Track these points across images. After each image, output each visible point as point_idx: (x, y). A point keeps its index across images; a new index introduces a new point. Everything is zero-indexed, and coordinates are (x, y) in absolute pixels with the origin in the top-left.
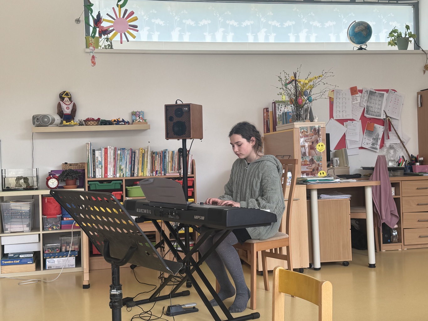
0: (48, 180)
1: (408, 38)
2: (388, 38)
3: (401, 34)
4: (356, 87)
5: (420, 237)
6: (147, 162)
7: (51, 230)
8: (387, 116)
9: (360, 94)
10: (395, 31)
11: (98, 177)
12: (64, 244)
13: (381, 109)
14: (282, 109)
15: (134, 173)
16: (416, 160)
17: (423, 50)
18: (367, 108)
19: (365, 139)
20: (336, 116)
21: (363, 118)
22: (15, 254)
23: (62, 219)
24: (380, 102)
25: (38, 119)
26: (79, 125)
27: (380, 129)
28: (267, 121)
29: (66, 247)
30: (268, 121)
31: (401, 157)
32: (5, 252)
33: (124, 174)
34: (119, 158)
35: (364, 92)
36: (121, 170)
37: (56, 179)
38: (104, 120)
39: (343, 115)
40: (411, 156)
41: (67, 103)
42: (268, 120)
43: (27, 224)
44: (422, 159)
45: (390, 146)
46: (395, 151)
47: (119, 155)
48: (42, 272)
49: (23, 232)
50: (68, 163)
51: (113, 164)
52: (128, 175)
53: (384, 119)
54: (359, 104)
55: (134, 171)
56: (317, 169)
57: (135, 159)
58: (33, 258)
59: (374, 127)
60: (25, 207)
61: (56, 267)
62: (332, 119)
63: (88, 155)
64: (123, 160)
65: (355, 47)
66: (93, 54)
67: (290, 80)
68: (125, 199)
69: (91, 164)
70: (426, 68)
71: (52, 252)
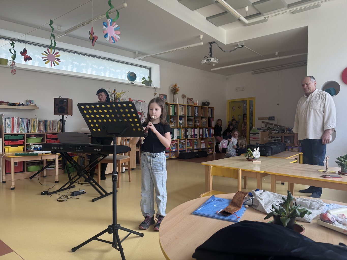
3: (146, 79)
4: (131, 98)
6: (36, 126)
8: (142, 111)
11: (8, 133)
13: (140, 108)
15: (29, 131)
17: (154, 87)
24: (140, 105)
33: (23, 132)
34: (21, 123)
35: (134, 100)
36: (22, 129)
38: (11, 103)
47: (21, 121)
51: (17, 126)
52: (25, 132)
57: (29, 123)
63: (2, 121)
64: (23, 124)
65: (130, 82)
66: (14, 69)
67: (113, 92)
68: (26, 144)
69: (4, 126)
70: (155, 94)
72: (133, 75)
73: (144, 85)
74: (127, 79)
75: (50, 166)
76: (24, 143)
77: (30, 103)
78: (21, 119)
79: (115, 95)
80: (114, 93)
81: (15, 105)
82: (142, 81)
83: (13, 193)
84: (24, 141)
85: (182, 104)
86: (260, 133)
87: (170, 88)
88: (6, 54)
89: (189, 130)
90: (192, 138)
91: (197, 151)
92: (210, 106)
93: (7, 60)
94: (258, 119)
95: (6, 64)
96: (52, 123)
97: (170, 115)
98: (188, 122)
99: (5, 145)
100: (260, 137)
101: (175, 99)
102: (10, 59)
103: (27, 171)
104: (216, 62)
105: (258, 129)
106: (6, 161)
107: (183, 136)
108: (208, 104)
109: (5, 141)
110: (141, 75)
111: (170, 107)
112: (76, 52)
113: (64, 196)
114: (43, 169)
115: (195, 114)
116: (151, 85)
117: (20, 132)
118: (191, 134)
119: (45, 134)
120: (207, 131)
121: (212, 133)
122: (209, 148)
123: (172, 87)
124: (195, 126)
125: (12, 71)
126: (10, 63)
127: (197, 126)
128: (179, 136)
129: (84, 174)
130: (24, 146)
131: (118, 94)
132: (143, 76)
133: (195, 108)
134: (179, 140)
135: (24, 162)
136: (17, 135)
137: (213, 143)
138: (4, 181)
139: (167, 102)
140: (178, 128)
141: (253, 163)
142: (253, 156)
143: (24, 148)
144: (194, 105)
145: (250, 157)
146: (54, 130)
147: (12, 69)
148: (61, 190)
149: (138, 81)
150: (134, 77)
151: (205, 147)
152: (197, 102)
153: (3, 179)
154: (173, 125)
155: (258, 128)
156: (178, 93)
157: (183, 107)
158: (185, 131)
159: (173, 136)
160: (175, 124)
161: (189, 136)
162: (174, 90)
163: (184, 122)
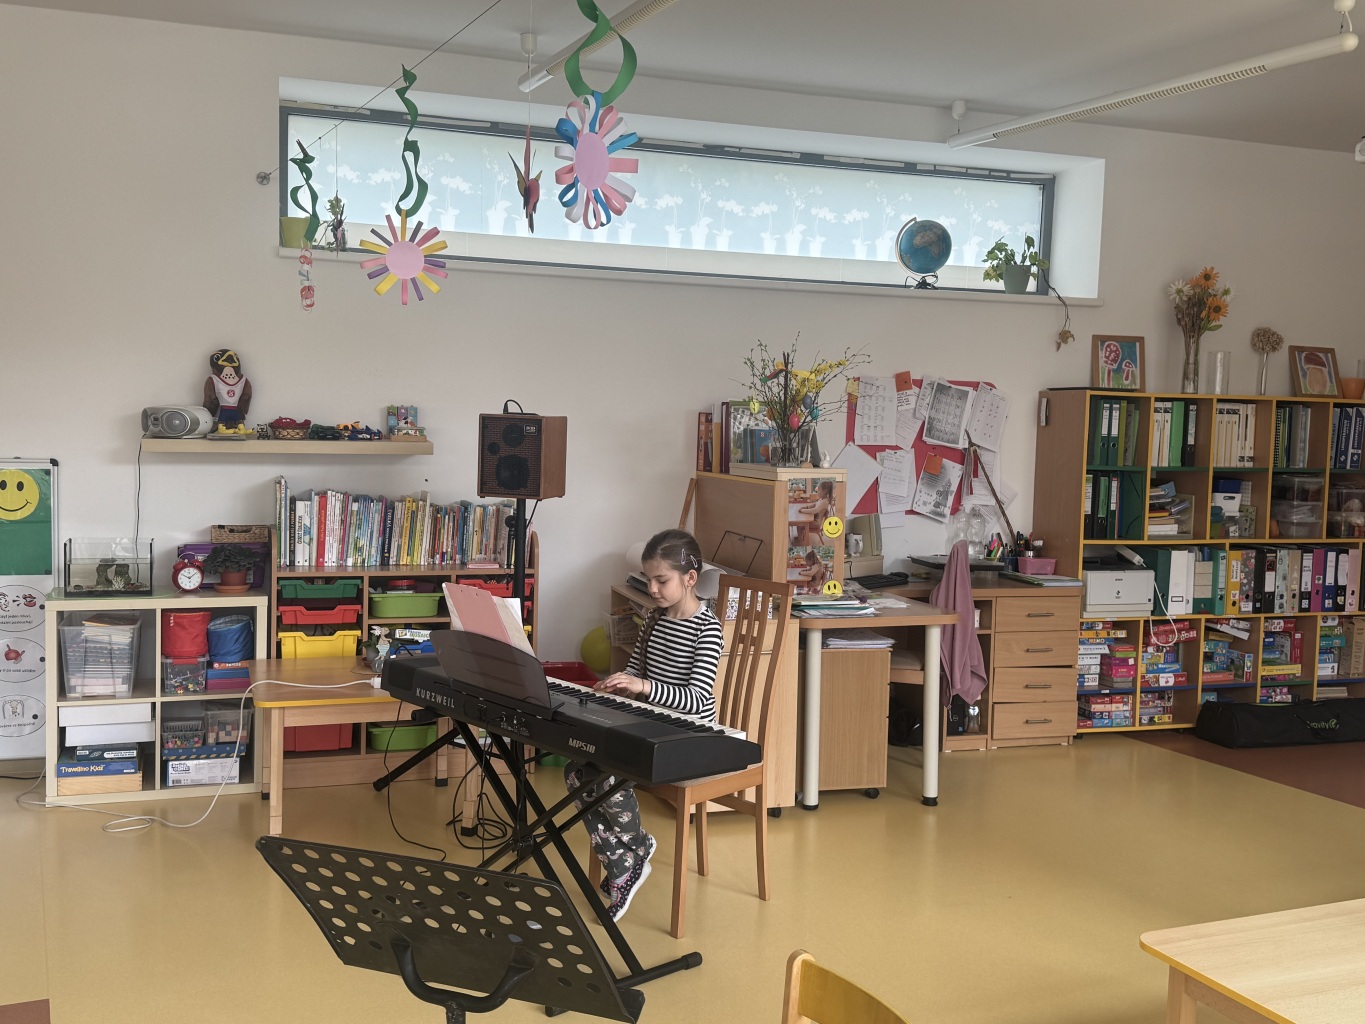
0: (177, 571)
1: (1029, 267)
2: (985, 261)
3: (1013, 255)
4: (908, 374)
5: (1027, 722)
6: (422, 532)
7: (184, 694)
8: (971, 444)
9: (915, 389)
10: (1000, 247)
11: (301, 564)
12: (212, 725)
13: (959, 426)
14: (743, 420)
15: (388, 557)
16: (1028, 546)
17: (1059, 297)
18: (928, 423)
19: (921, 492)
20: (862, 437)
21: (919, 445)
22: (92, 749)
23: (210, 665)
24: (958, 411)
25: (156, 419)
26: (258, 438)
27: (954, 471)
28: (706, 444)
29: (218, 734)
30: (709, 444)
31: (995, 538)
32: (67, 745)
33: (364, 560)
34: (354, 520)
35: (924, 384)
36: (358, 550)
37: (198, 568)
38: (321, 426)
39: (875, 436)
40: (1016, 533)
41: (231, 381)
42: (709, 441)
43: (123, 678)
44: (1039, 543)
45: (973, 509)
46: (984, 522)
47: (355, 513)
48: (157, 795)
49: (113, 697)
50: (227, 527)
51: (338, 533)
52: (372, 560)
53: (965, 449)
54: (912, 411)
55: (389, 552)
56: (823, 577)
57: (392, 524)
58: (136, 759)
59: (942, 467)
60: (121, 637)
61: (192, 781)
62: (850, 443)
63: (280, 509)
64: (364, 526)
65: (914, 278)
67: (774, 369)
68: (366, 621)
69: (285, 535)
70: (1064, 337)
71: (184, 746)
72: (932, 234)
73: (1000, 285)
74: (896, 259)
77: (402, 424)
78: (356, 500)
79: (786, 380)
80: (781, 371)
81: (334, 434)
82: (988, 265)
84: (359, 607)
85: (1245, 390)
87: (1165, 292)
89: (1286, 561)
90: (1307, 610)
91: (1341, 693)
96: (493, 520)
97: (1153, 462)
98: (1284, 506)
99: (282, 626)
101: (1196, 363)
103: (370, 751)
107: (1235, 594)
109: (282, 608)
110: (990, 223)
111: (1156, 417)
114: (437, 744)
115: (1340, 452)
117: (350, 562)
118: (1296, 587)
119: (453, 579)
123: (1179, 291)
124: (1328, 536)
125: (304, 290)
127: (1351, 534)
128: (1210, 596)
130: (358, 633)
131: (806, 374)
132: (997, 233)
134: (1207, 620)
136: (337, 580)
138: (265, 791)
139: (1140, 391)
140: (1201, 547)
143: (359, 642)
144: (1338, 400)
149: (967, 262)
150: (934, 250)
154: (1172, 529)
156: (1221, 326)
157: (1249, 413)
158: (1252, 567)
159: (1165, 595)
160: (1183, 518)
161: (1284, 601)
162: (1194, 305)
163: (1251, 510)
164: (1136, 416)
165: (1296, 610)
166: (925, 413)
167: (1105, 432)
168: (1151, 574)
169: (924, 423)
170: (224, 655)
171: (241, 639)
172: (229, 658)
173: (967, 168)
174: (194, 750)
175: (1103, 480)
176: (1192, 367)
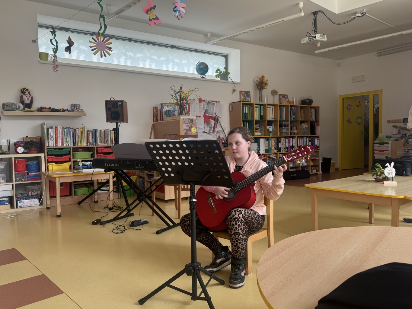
0: (16, 148)
1: (226, 74)
3: (221, 71)
4: (201, 99)
6: (84, 137)
7: (21, 182)
8: (216, 115)
9: (203, 102)
11: (51, 146)
12: (30, 190)
13: (213, 111)
14: (166, 108)
15: (75, 144)
17: (233, 81)
18: (207, 111)
19: (206, 127)
20: (191, 114)
21: (205, 115)
23: (28, 174)
24: (213, 108)
25: (7, 106)
26: (37, 111)
27: (213, 122)
29: (32, 193)
33: (69, 145)
34: (65, 133)
35: (205, 101)
36: (67, 142)
37: (22, 147)
38: (54, 109)
39: (195, 113)
41: (28, 96)
42: (157, 114)
43: (3, 178)
45: (217, 131)
48: (15, 210)
49: (1, 183)
50: (28, 137)
51: (61, 137)
52: (71, 145)
53: (215, 117)
54: (203, 108)
55: (75, 142)
57: (76, 134)
58: (8, 200)
59: (210, 121)
61: (25, 206)
63: (44, 131)
64: (68, 135)
65: (200, 76)
66: (57, 64)
67: (178, 91)
68: (72, 160)
69: (46, 137)
70: (234, 91)
71: (22, 196)
72: (204, 66)
73: (219, 79)
74: (196, 73)
75: (102, 189)
76: (70, 159)
77: (76, 108)
78: (65, 128)
79: (181, 94)
80: (180, 91)
81: (58, 110)
82: (216, 74)
83: (59, 222)
84: (70, 156)
85: (271, 103)
86: (390, 142)
87: (254, 81)
88: (46, 47)
89: (283, 140)
90: (287, 151)
91: (294, 170)
92: (313, 105)
93: (47, 54)
94: (387, 123)
95: (47, 59)
96: (103, 134)
97: (255, 119)
98: (281, 129)
99: (49, 162)
100: (390, 148)
101: (262, 97)
102: (51, 53)
103: (75, 195)
104: (323, 39)
105: (388, 137)
106: (50, 181)
107: (273, 148)
108: (311, 102)
109: (48, 157)
110: (214, 65)
111: (255, 109)
112: (130, 40)
113: (120, 226)
114: (94, 191)
115: (291, 117)
116: (229, 78)
117: (65, 145)
118: (285, 146)
119: (95, 148)
120: (309, 141)
121: (316, 144)
122: (312, 166)
123: (257, 81)
124: (290, 135)
125: (54, 67)
126: (50, 58)
127: (294, 135)
128: (268, 149)
129: (145, 198)
130: (70, 163)
131: (186, 92)
132: (217, 67)
133: (291, 109)
134: (268, 154)
135: (70, 183)
136: (62, 149)
137: (318, 158)
138: (48, 206)
139: (251, 102)
140: (266, 138)
141: (385, 185)
142: (384, 174)
143: (70, 166)
144: (290, 105)
145: (380, 176)
146: (106, 142)
147: (53, 66)
148: (116, 219)
149: (211, 74)
150: (205, 69)
151: (305, 164)
152: (294, 100)
153: (47, 204)
154: (259, 134)
155: (387, 135)
156: (266, 88)
157: (273, 108)
158: (276, 142)
159: (259, 148)
160: (262, 131)
161: (282, 149)
162: (261, 83)
163: (274, 130)
164: (251, 108)
165: (285, 151)
166: (206, 108)
167: (245, 112)
168: (256, 144)
169: (205, 111)
170: (31, 171)
171: (36, 166)
172: (33, 172)
173: (209, 52)
174: (25, 197)
175: (245, 123)
176: (261, 97)
